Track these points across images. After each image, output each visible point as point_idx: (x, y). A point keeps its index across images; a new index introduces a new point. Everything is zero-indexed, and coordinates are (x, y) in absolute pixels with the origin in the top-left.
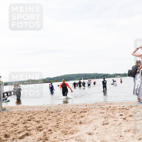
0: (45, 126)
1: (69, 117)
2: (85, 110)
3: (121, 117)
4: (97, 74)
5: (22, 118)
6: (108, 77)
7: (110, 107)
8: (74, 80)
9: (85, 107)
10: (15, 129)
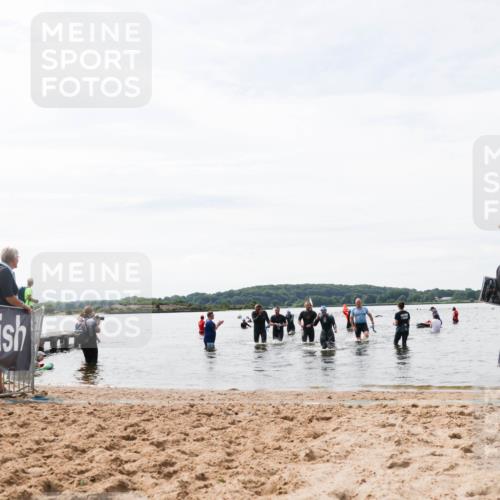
0: (186, 462)
1: (271, 433)
2: (324, 411)
3: (456, 441)
4: (370, 287)
5: (103, 428)
6: (408, 299)
7: (414, 406)
8: (289, 305)
9: (326, 403)
10: (79, 464)
